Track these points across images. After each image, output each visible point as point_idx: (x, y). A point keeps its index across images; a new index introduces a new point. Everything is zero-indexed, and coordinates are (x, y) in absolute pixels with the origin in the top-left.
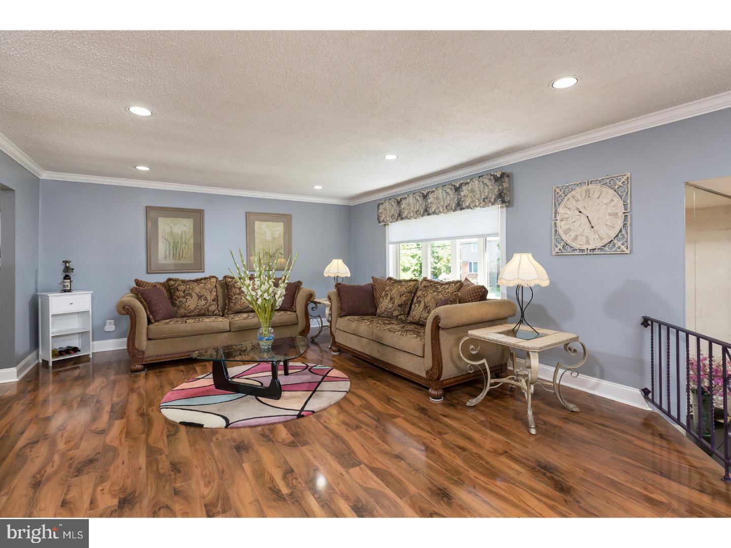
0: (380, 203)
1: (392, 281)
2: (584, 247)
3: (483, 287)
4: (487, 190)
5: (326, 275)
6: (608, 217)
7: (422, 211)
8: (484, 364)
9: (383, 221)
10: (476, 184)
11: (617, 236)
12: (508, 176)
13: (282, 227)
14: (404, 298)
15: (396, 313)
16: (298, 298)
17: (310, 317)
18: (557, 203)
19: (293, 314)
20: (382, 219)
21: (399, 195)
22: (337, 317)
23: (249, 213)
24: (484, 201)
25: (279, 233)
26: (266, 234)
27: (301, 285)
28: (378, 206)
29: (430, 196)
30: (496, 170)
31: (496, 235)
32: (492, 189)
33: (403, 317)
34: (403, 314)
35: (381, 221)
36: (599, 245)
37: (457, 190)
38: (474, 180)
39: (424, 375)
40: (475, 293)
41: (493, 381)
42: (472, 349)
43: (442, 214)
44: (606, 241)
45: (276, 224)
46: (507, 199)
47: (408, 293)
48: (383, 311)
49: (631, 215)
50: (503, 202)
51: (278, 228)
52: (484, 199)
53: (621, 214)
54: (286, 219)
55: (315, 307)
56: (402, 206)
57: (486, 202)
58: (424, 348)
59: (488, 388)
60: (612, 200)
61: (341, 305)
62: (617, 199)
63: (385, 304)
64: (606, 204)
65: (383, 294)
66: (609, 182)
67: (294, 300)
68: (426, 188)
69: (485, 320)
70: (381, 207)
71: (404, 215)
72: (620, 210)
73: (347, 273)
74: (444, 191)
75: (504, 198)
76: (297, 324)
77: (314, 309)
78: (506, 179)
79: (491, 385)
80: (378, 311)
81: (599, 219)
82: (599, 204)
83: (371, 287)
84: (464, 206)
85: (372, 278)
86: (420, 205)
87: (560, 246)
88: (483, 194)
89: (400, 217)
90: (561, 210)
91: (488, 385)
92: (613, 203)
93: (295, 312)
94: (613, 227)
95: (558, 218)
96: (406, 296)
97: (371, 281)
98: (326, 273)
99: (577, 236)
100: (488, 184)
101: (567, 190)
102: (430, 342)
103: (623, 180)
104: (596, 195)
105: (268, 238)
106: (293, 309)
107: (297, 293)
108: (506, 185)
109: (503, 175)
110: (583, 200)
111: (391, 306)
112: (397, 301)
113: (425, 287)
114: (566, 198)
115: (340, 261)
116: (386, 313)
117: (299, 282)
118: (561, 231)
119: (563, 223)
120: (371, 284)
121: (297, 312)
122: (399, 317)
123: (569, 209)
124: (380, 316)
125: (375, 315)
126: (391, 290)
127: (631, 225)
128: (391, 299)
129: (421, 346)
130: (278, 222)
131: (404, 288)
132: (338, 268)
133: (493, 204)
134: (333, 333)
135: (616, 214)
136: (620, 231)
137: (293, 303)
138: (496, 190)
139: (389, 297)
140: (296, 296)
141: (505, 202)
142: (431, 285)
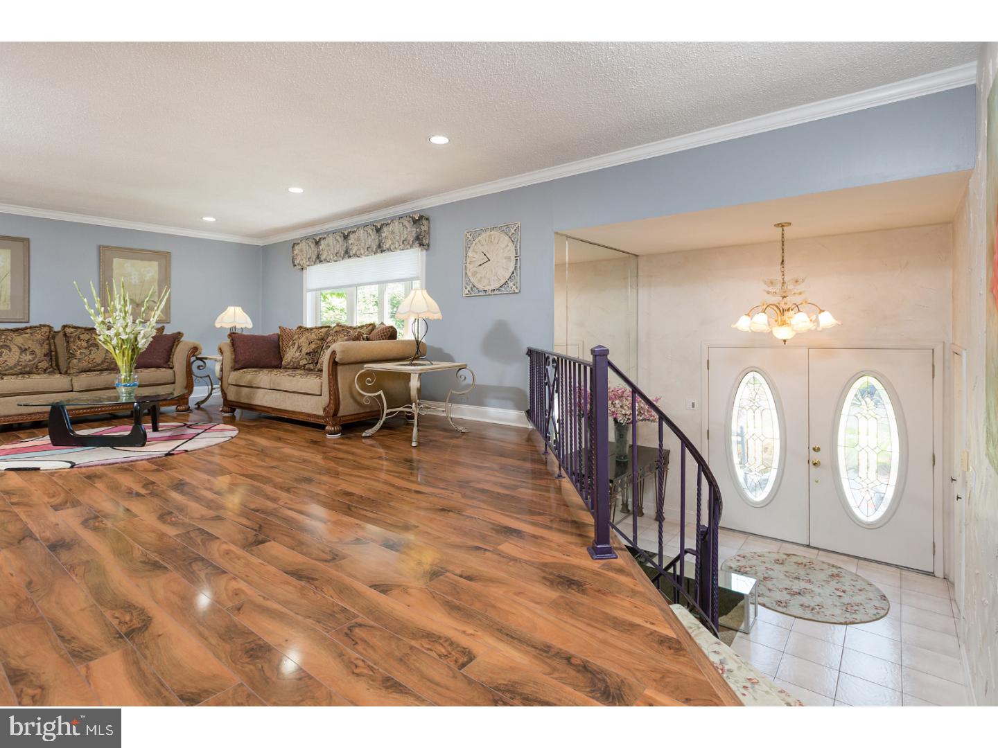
0: (294, 244)
1: (302, 330)
2: (486, 288)
3: (392, 327)
4: (405, 233)
5: (218, 325)
6: (504, 261)
7: (343, 252)
8: (380, 395)
9: (299, 264)
10: (396, 226)
11: (510, 278)
12: (427, 219)
13: (157, 268)
14: (313, 346)
15: (303, 362)
16: (176, 352)
17: (194, 378)
18: (467, 249)
19: (170, 372)
20: (296, 262)
21: (317, 235)
22: (230, 371)
23: (104, 246)
24: (403, 243)
25: (150, 274)
26: (130, 275)
27: (182, 336)
28: (293, 247)
29: (351, 236)
30: (414, 213)
31: (417, 278)
32: (410, 231)
33: (311, 366)
34: (312, 363)
35: (296, 264)
36: (497, 286)
37: (378, 230)
38: (395, 221)
39: (321, 413)
40: (384, 333)
41: (389, 411)
42: (369, 382)
43: (364, 257)
44: (503, 282)
45: (146, 263)
46: (425, 242)
47: (318, 340)
48: (289, 361)
49: (520, 259)
50: (421, 245)
51: (151, 270)
52: (403, 241)
53: (513, 258)
54: (164, 258)
55: (202, 366)
56: (321, 247)
57: (406, 244)
58: (322, 386)
59: (384, 418)
60: (508, 246)
61: (235, 358)
62: (511, 244)
63: (291, 354)
64: (504, 249)
65: (290, 344)
66: (504, 229)
67: (170, 355)
68: (348, 228)
69: (389, 358)
70: (296, 247)
71: (323, 258)
72: (513, 255)
73: (247, 323)
74: (366, 232)
75: (421, 241)
76: (174, 383)
77: (201, 368)
78: (425, 222)
79: (388, 414)
80: (283, 362)
81: (498, 262)
82: (498, 249)
83: (277, 337)
84: (385, 249)
85: (280, 328)
86: (339, 246)
87: (469, 288)
88: (402, 236)
89: (318, 259)
90: (470, 254)
91: (385, 415)
92: (508, 248)
93: (172, 368)
94: (508, 269)
95: (468, 261)
96: (316, 344)
97: (278, 331)
98: (219, 323)
99: (481, 278)
100: (407, 226)
101: (475, 234)
102: (327, 379)
103: (515, 228)
104: (496, 241)
105: (133, 281)
106: (169, 365)
107: (175, 346)
108: (423, 228)
109: (421, 217)
110: (487, 245)
111: (298, 354)
112: (305, 350)
113: (336, 332)
114: (474, 243)
115: (239, 310)
116: (292, 363)
117: (179, 333)
118: (469, 274)
119: (471, 266)
120: (277, 334)
121: (175, 369)
122: (307, 366)
123: (476, 252)
124: (285, 368)
125: (280, 368)
126: (299, 338)
127: (520, 268)
128: (299, 347)
129: (320, 384)
130: (150, 260)
131: (313, 335)
132: (236, 318)
133: (411, 247)
134: (225, 390)
135: (510, 258)
136: (513, 273)
137: (170, 358)
138: (414, 232)
139: (296, 346)
140: (173, 351)
141: (423, 245)
142: (343, 330)
